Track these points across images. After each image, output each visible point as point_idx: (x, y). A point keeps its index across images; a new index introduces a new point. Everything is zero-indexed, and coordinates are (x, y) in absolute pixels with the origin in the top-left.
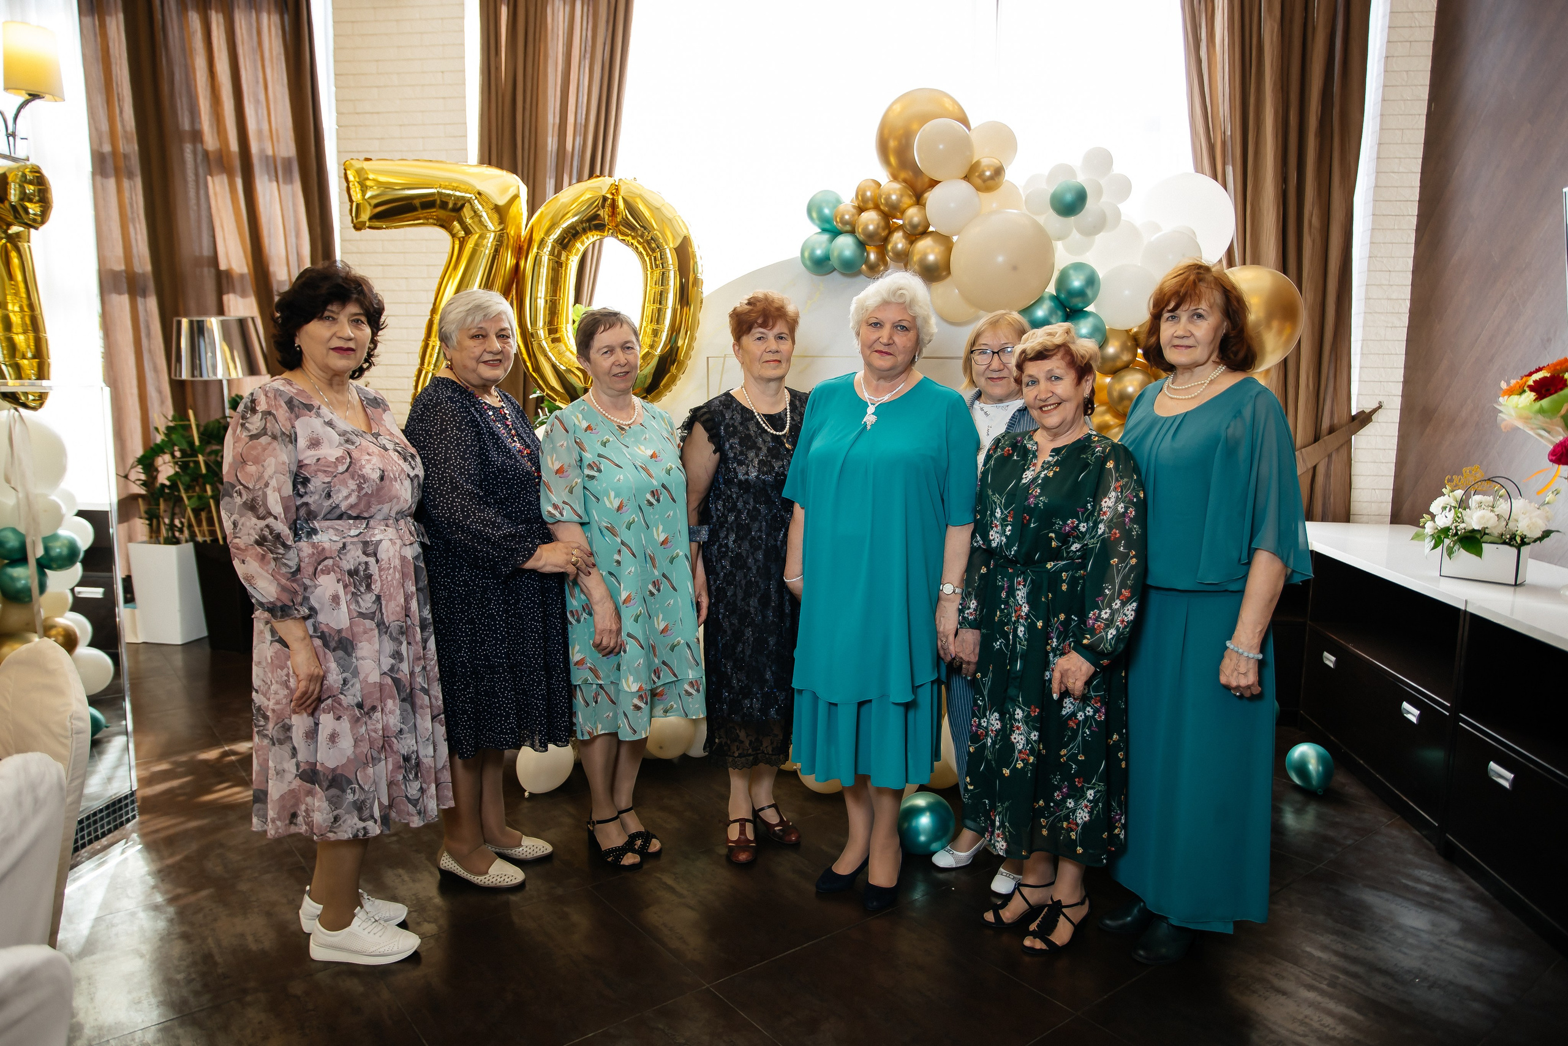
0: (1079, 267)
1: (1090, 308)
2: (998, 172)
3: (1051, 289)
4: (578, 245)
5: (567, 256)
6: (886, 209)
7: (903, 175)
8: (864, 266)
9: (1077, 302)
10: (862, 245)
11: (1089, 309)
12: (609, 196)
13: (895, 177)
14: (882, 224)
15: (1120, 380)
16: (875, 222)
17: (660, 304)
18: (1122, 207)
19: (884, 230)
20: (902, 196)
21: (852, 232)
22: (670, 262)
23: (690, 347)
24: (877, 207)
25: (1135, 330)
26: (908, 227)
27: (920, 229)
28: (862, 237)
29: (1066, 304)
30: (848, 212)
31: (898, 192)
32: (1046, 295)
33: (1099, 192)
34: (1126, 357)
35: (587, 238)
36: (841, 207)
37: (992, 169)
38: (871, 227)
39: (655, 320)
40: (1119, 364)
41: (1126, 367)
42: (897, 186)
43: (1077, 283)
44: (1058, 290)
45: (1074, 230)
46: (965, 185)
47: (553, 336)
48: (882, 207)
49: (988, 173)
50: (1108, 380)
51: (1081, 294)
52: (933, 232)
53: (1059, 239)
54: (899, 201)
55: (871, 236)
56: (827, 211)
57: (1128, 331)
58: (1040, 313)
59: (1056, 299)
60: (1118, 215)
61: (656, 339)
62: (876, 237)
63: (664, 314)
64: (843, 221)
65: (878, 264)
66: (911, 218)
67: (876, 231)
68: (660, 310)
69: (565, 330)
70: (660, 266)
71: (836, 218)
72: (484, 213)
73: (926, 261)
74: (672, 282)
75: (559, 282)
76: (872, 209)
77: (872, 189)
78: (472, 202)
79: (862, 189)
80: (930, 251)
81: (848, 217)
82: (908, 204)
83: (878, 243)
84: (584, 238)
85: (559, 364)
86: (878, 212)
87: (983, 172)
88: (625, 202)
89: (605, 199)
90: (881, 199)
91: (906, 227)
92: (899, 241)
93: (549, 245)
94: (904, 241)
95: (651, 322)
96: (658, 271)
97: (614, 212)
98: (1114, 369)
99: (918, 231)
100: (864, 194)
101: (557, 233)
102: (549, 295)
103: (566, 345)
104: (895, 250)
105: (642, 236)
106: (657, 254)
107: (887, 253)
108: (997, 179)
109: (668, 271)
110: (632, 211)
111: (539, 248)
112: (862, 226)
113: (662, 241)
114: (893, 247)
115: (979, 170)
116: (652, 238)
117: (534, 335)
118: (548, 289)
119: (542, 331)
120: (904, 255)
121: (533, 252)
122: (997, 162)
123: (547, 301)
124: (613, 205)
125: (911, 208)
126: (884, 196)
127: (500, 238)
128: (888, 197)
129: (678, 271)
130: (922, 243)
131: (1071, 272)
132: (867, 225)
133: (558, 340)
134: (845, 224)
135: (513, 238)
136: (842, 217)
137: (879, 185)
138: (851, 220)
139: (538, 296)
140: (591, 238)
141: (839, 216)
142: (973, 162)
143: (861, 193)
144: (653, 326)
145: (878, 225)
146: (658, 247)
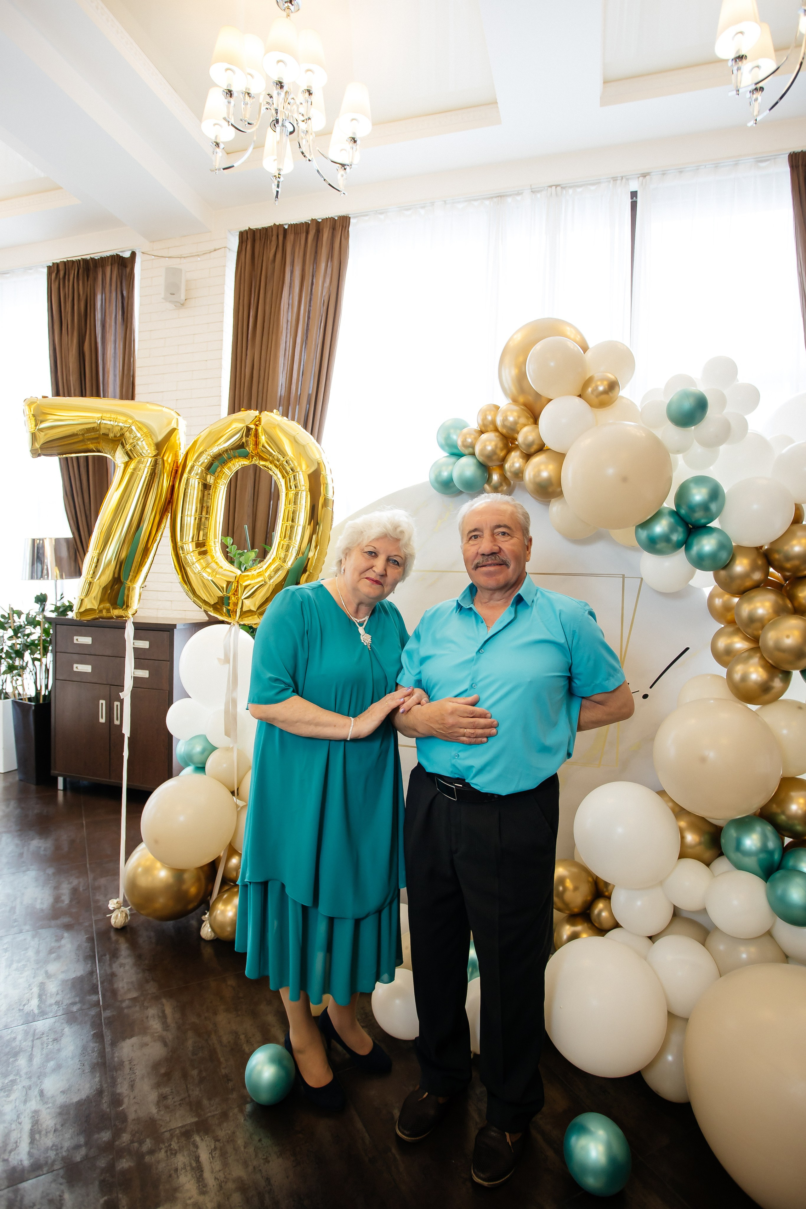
0: (700, 480)
1: (714, 524)
2: (612, 386)
3: (669, 504)
4: (226, 470)
5: (215, 480)
6: (504, 431)
7: (521, 399)
8: (487, 487)
9: (699, 516)
10: (484, 466)
12: (253, 426)
13: (515, 401)
14: (500, 445)
15: (750, 600)
16: (493, 443)
17: (293, 521)
18: (748, 417)
19: (502, 450)
20: (519, 417)
21: (473, 454)
22: (303, 483)
23: (318, 559)
24: (496, 430)
25: (766, 547)
26: (523, 446)
27: (535, 447)
28: (481, 459)
29: (688, 520)
30: (470, 434)
31: (515, 414)
32: (666, 511)
33: (723, 401)
34: (757, 576)
35: (234, 464)
36: (465, 431)
37: (605, 383)
38: (489, 448)
39: (287, 536)
40: (748, 583)
41: (756, 586)
42: (515, 407)
43: (698, 495)
44: (678, 505)
45: (695, 441)
46: (578, 400)
47: (203, 549)
48: (500, 429)
49: (601, 388)
50: (736, 600)
51: (705, 507)
52: (549, 449)
53: (679, 452)
54: (516, 423)
55: (490, 457)
56: (454, 437)
57: (758, 549)
58: (660, 528)
59: (676, 514)
60: (744, 425)
61: (287, 553)
62: (495, 458)
63: (295, 531)
64: (465, 444)
65: (501, 485)
66: (525, 438)
67: (494, 452)
68: (292, 527)
69: (213, 544)
70: (293, 487)
71: (460, 443)
72: (142, 441)
73: (538, 480)
74: (303, 502)
75: (207, 502)
76: (491, 431)
77: (492, 413)
78: (131, 431)
79: (483, 413)
80: (542, 467)
81: (469, 440)
82: (525, 425)
83: (499, 463)
84: (230, 464)
85: (204, 574)
86: (497, 434)
87: (597, 387)
88: (266, 432)
89: (248, 429)
90: (499, 421)
91: (521, 447)
92: (516, 460)
93: (198, 469)
94: (521, 460)
95: (285, 538)
96: (292, 492)
97: (256, 441)
98: (742, 588)
99: (533, 450)
100: (484, 419)
101: (205, 459)
102: (198, 513)
103: (213, 557)
104: (513, 469)
105: (278, 461)
106: (291, 476)
107: (506, 473)
108: (610, 394)
109: (300, 492)
110: (271, 439)
111: (190, 472)
112: (480, 448)
113: (296, 464)
114: (510, 467)
115: (593, 385)
116: (287, 462)
117: (182, 548)
118: (197, 508)
119: (190, 545)
120: (519, 474)
121: (185, 476)
122: (611, 376)
123: (195, 519)
124: (256, 435)
125: (526, 429)
126: (501, 418)
127: (156, 463)
128: (505, 419)
129: (309, 492)
130: (537, 460)
131: (692, 485)
132: (485, 447)
133: (204, 553)
134: (466, 446)
135: (170, 464)
136: (464, 441)
137: (497, 408)
138: (472, 442)
139: (186, 514)
140: (237, 464)
141: (462, 440)
142: (587, 378)
143: (482, 417)
144: (286, 542)
145: (496, 446)
146: (292, 470)
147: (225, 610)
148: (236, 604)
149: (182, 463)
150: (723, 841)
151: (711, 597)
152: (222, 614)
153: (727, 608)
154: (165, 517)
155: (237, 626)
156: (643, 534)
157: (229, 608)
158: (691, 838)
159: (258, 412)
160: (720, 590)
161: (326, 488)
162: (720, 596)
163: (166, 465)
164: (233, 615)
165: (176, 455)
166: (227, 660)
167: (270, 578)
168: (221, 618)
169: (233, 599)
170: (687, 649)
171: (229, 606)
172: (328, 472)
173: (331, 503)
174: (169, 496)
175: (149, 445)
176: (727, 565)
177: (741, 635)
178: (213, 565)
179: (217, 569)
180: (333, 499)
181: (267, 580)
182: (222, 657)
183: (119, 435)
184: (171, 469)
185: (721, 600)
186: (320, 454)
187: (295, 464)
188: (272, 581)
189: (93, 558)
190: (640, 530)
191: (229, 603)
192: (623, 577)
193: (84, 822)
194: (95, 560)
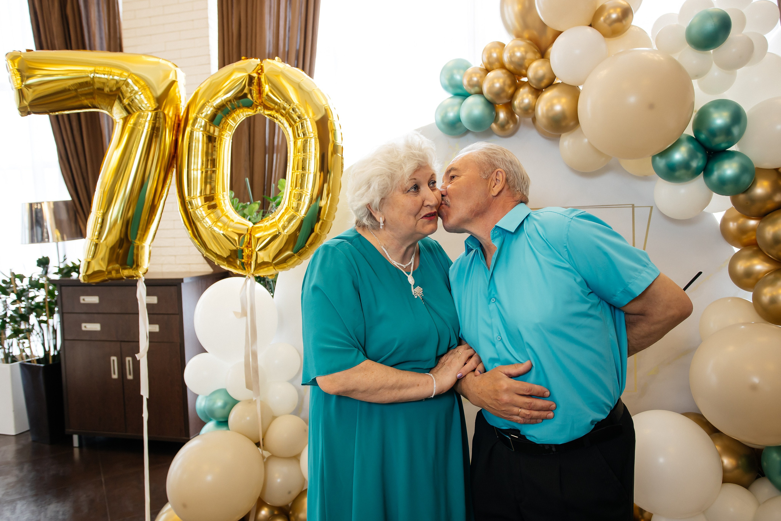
0: (721, 104)
2: (626, 13)
3: (689, 131)
4: (230, 121)
5: (220, 131)
6: (511, 67)
7: (526, 35)
8: (494, 126)
9: (720, 142)
10: (491, 104)
11: (733, 148)
12: (255, 75)
13: (519, 36)
14: (508, 82)
15: (770, 223)
16: (501, 80)
17: (303, 168)
19: (510, 87)
20: (526, 52)
21: (481, 93)
22: (311, 129)
23: (332, 207)
24: (503, 66)
26: (534, 81)
27: (545, 82)
28: (489, 97)
29: (708, 146)
30: (475, 73)
31: (522, 49)
32: (684, 138)
33: (743, 21)
35: (238, 115)
36: (470, 70)
37: (619, 10)
38: (497, 85)
39: (299, 185)
40: (770, 205)
42: (520, 42)
43: (719, 120)
44: (697, 130)
45: (715, 64)
46: (589, 31)
47: (213, 203)
48: (507, 66)
49: (614, 16)
50: (752, 223)
51: (727, 131)
52: (559, 83)
53: (697, 76)
54: (523, 58)
55: (498, 94)
56: (458, 77)
58: (679, 155)
59: (695, 140)
60: (764, 44)
61: (299, 202)
62: (503, 95)
63: (306, 179)
64: (471, 83)
65: (508, 123)
66: (536, 73)
67: (502, 90)
68: (303, 176)
69: (222, 198)
70: (301, 135)
71: (465, 82)
72: (140, 95)
73: (551, 114)
74: (313, 149)
75: (212, 154)
76: (497, 68)
77: (498, 50)
78: (127, 85)
79: (488, 51)
80: (555, 101)
81: (475, 79)
82: (533, 61)
83: (506, 101)
84: (234, 115)
85: (215, 229)
86: (504, 71)
87: (609, 15)
88: (270, 81)
89: (251, 78)
90: (506, 58)
91: (531, 82)
92: (525, 96)
93: (202, 121)
94: (530, 96)
95: (296, 187)
96: (300, 140)
97: (260, 90)
98: (763, 211)
99: (543, 85)
100: (490, 57)
101: (209, 110)
102: (204, 167)
103: (222, 211)
104: (522, 106)
105: (284, 109)
106: (298, 124)
107: (515, 110)
108: (624, 22)
109: (309, 139)
110: (275, 87)
111: (193, 124)
112: (488, 86)
113: (303, 111)
114: (520, 103)
115: (606, 14)
116: (293, 110)
117: (191, 203)
118: (203, 161)
119: (199, 199)
120: (530, 111)
121: (188, 129)
122: (624, 3)
123: (202, 172)
124: (260, 84)
125: (535, 64)
126: (509, 55)
127: (156, 118)
128: (512, 56)
129: (318, 140)
130: (547, 95)
131: (712, 110)
132: (493, 84)
133: (214, 207)
134: (472, 86)
135: (171, 119)
136: (470, 80)
137: (503, 45)
138: (478, 81)
139: (192, 168)
140: (242, 115)
141: (468, 79)
142: (597, 8)
143: (487, 56)
144: (297, 191)
145: (504, 83)
146: (299, 117)
147: (238, 262)
148: (250, 257)
149: (184, 116)
150: (765, 464)
151: (725, 221)
152: (235, 267)
153: (743, 231)
154: (170, 173)
155: (253, 279)
156: (661, 163)
157: (243, 261)
158: (728, 462)
159: (259, 60)
160: (736, 213)
161: (334, 135)
162: (735, 219)
163: (167, 119)
164: (247, 268)
165: (177, 109)
166: (244, 314)
167: (284, 228)
168: (234, 271)
169: (247, 252)
170: (700, 273)
171: (243, 259)
172: (335, 118)
173: (340, 150)
174: (173, 150)
175: (148, 99)
176: (748, 189)
177: (762, 257)
178: (224, 218)
179: (228, 222)
180: (342, 145)
181: (281, 230)
182: (239, 310)
183: (114, 89)
184: (173, 123)
185: (735, 224)
186: (326, 100)
187: (301, 110)
188: (286, 231)
189: (97, 219)
190: (658, 158)
191: (243, 256)
192: (633, 206)
193: (103, 480)
194: (100, 220)
